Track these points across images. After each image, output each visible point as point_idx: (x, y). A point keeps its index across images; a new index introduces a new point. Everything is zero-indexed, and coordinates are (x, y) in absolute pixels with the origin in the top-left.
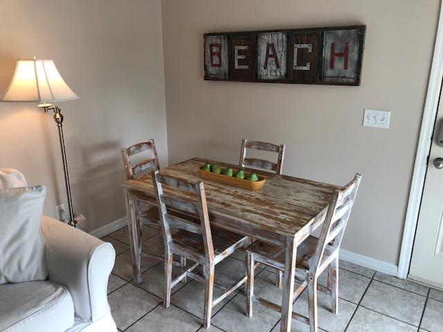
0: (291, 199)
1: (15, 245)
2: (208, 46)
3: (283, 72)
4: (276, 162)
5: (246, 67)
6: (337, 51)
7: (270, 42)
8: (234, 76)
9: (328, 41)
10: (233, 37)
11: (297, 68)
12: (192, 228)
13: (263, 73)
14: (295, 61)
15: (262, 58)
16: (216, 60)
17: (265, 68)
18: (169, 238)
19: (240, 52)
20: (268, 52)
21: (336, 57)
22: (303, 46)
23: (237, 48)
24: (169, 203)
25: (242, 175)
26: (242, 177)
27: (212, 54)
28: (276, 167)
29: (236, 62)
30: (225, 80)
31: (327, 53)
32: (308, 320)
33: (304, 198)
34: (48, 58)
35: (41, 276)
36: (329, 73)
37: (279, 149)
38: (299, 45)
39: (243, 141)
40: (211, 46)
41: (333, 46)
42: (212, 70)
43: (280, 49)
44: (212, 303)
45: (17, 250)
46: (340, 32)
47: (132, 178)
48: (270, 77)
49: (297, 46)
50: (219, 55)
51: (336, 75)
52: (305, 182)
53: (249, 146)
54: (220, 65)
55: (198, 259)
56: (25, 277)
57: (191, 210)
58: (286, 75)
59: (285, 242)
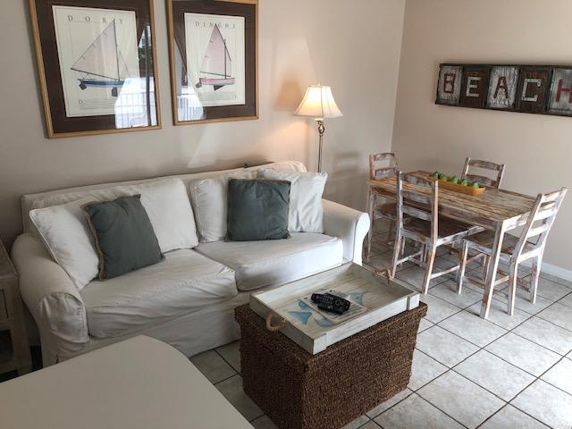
0: (505, 203)
1: (308, 209)
2: (443, 76)
3: (512, 101)
4: (496, 180)
5: (477, 95)
6: (563, 87)
7: (503, 75)
8: (464, 102)
9: (557, 78)
10: (467, 69)
11: (525, 99)
12: (423, 216)
13: (492, 101)
14: (524, 93)
15: (493, 89)
16: (449, 87)
17: (495, 97)
18: (401, 225)
19: (472, 82)
20: (499, 84)
21: (563, 92)
22: (533, 81)
23: (470, 79)
24: (406, 196)
25: (465, 184)
26: (466, 185)
27: (446, 82)
28: (495, 184)
29: (468, 91)
30: (455, 105)
31: (554, 88)
32: (507, 296)
33: (517, 203)
34: (326, 85)
35: (321, 231)
36: (555, 105)
37: (499, 168)
38: (529, 80)
39: (467, 159)
40: (446, 75)
41: (561, 82)
42: (443, 96)
43: (511, 81)
44: (430, 276)
45: (311, 210)
46: (568, 71)
47: (374, 179)
48: (499, 106)
49: (527, 80)
50: (452, 83)
51: (561, 107)
52: (519, 195)
53: (472, 163)
54: (452, 92)
55: (424, 240)
56: (312, 229)
57: (425, 201)
58: (514, 104)
59: (496, 227)
